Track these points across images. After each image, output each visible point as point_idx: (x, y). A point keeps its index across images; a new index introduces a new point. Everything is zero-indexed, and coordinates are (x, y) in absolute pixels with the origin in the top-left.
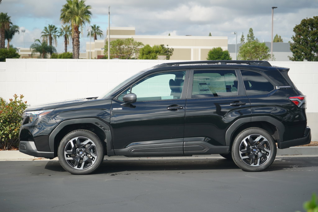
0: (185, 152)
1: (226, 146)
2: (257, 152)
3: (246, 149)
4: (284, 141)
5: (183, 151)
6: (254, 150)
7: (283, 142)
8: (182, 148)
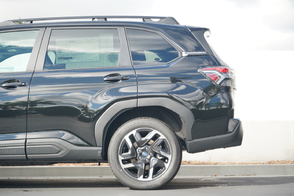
0: (28, 155)
1: (96, 146)
2: (149, 157)
3: (130, 152)
4: (193, 139)
5: (26, 154)
6: (144, 153)
7: (191, 142)
8: (24, 150)
